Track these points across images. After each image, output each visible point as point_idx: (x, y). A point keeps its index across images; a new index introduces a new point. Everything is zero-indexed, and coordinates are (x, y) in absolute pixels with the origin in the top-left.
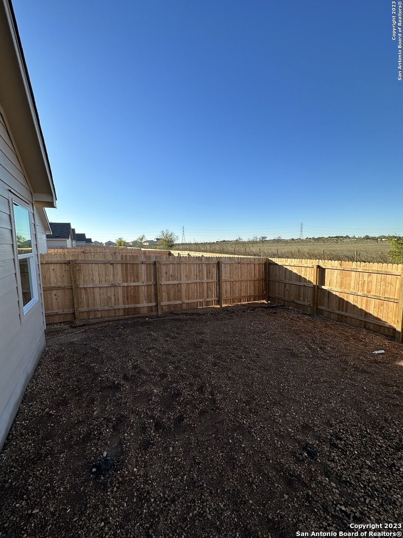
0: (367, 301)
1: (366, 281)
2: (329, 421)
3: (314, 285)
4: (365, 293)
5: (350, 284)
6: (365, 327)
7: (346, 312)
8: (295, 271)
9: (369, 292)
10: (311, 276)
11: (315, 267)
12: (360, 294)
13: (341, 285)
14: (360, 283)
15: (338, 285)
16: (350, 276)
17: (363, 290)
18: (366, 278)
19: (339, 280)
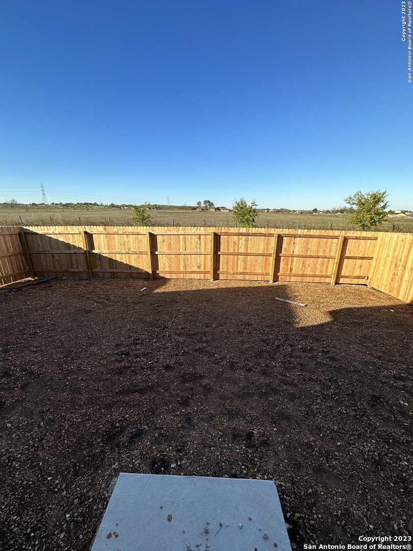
0: (129, 257)
1: (126, 242)
2: (129, 335)
3: (85, 251)
4: (127, 251)
5: (115, 246)
6: (131, 277)
7: (116, 269)
8: (61, 239)
9: (129, 250)
10: (80, 243)
11: (83, 234)
12: (123, 252)
13: (109, 247)
14: (122, 243)
15: (106, 247)
16: (114, 238)
17: (125, 249)
18: (125, 239)
19: (106, 243)
